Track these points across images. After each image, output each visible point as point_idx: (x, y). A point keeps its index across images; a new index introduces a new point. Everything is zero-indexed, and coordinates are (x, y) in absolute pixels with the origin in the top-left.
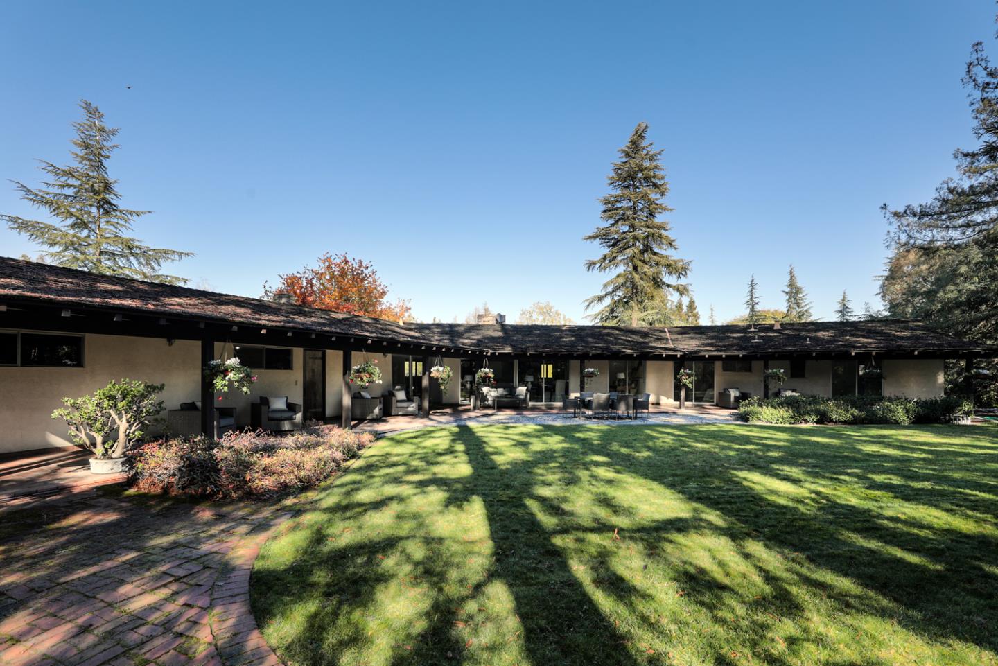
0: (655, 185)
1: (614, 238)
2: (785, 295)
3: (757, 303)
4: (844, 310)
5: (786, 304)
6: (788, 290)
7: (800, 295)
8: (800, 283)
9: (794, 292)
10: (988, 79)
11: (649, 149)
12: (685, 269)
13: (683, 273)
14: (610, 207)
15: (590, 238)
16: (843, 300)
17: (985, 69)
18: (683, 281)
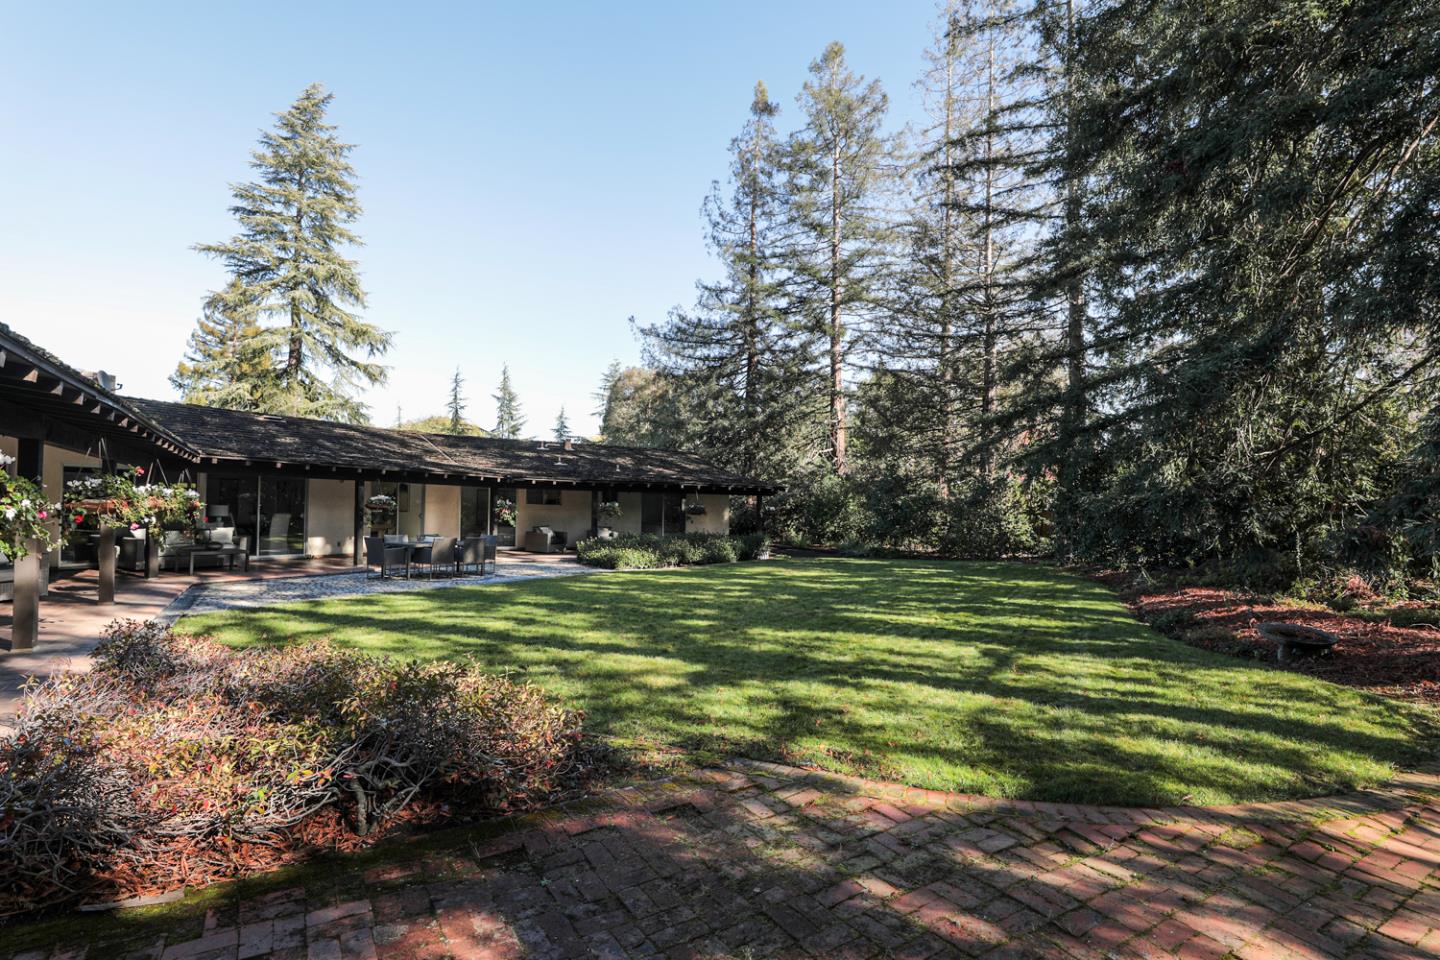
0: (339, 198)
1: (257, 263)
2: (495, 400)
3: (462, 408)
4: (561, 430)
5: (496, 413)
6: (500, 394)
7: (513, 404)
8: (514, 388)
9: (507, 401)
10: (719, 220)
11: (334, 133)
12: (385, 343)
13: (381, 348)
14: (248, 207)
15: (209, 249)
16: (561, 417)
17: (719, 208)
18: (377, 360)
